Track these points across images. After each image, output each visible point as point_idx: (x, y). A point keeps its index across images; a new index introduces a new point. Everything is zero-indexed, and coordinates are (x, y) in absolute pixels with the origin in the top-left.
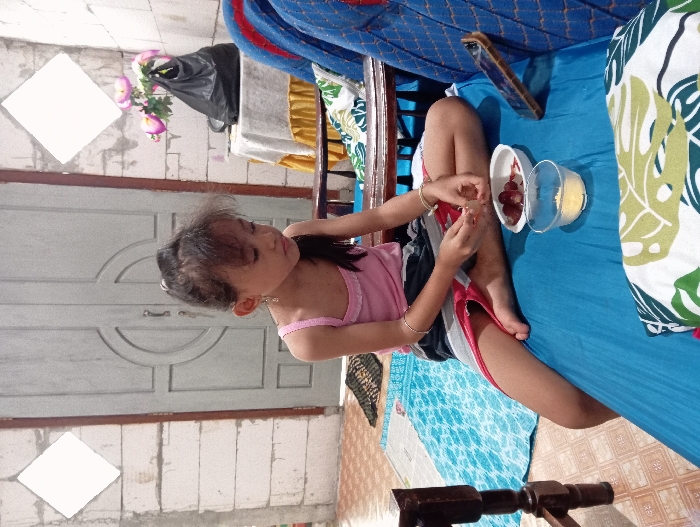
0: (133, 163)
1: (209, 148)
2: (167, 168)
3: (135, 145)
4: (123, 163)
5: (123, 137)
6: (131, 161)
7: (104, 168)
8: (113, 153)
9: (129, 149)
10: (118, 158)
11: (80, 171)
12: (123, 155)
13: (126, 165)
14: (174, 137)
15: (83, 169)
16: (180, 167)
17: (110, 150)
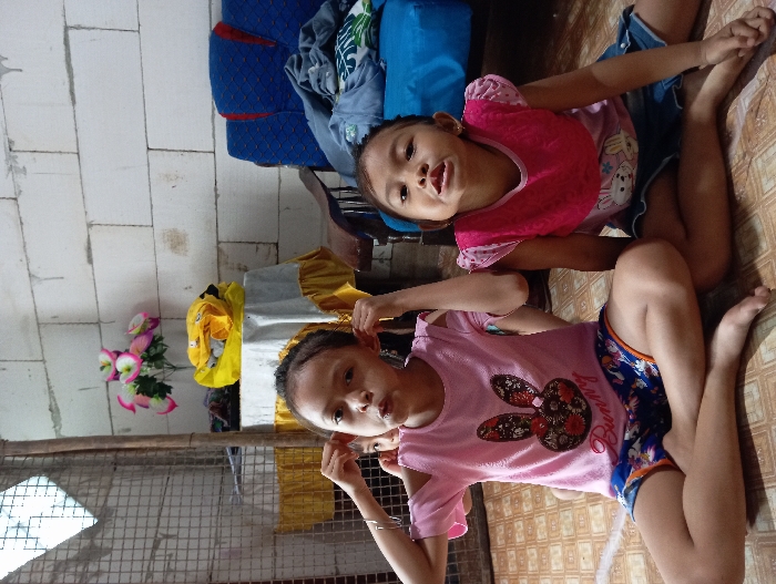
0: (98, 573)
1: (216, 544)
2: (149, 575)
5: (92, 545)
6: (96, 571)
8: (71, 565)
10: (79, 569)
12: (86, 565)
14: (166, 536)
17: (68, 561)
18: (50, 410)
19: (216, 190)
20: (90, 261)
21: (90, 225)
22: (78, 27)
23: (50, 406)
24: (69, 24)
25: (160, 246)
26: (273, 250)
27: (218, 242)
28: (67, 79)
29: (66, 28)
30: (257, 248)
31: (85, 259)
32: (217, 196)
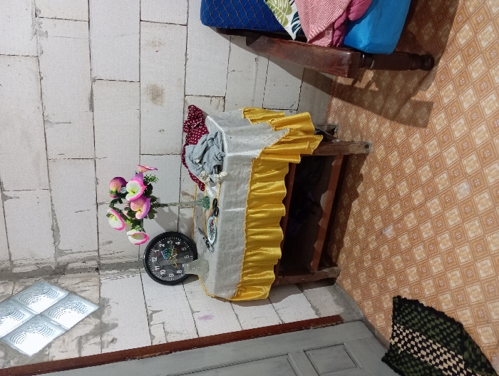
0: (113, 341)
1: (193, 312)
2: (152, 337)
3: (115, 326)
4: (102, 344)
5: (101, 323)
6: (110, 339)
7: (80, 351)
8: (90, 337)
9: (108, 331)
10: (98, 339)
11: (50, 359)
12: (101, 337)
13: (106, 345)
14: (154, 312)
15: (54, 357)
16: (166, 333)
17: (87, 335)
18: (52, 230)
19: (186, 55)
20: (92, 108)
21: (94, 80)
23: (52, 226)
25: (144, 98)
26: (222, 102)
27: (185, 96)
30: (211, 100)
31: (87, 107)
32: (186, 60)
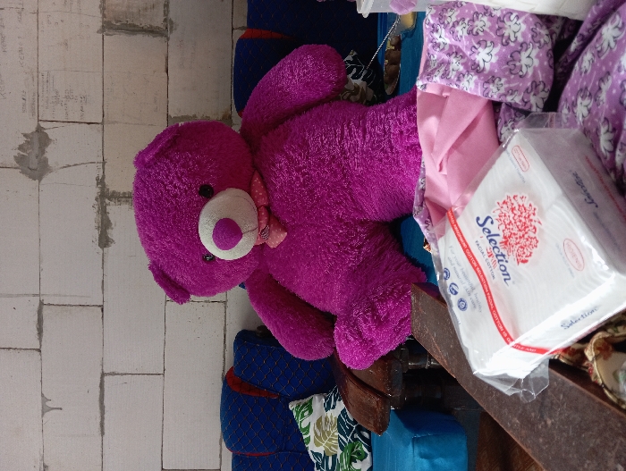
22: (113, 374)
24: (106, 371)
28: (99, 415)
29: (103, 375)
